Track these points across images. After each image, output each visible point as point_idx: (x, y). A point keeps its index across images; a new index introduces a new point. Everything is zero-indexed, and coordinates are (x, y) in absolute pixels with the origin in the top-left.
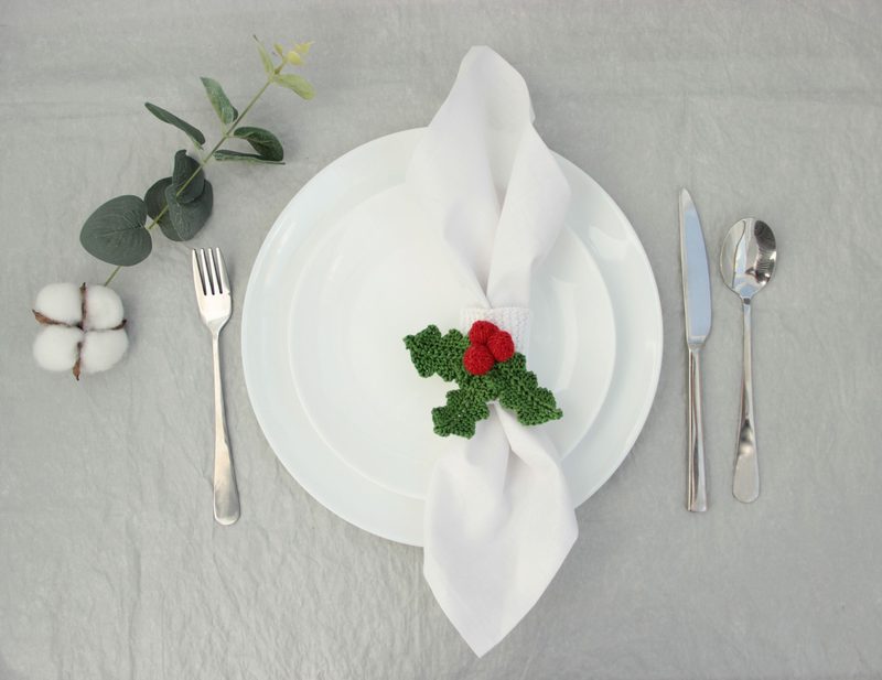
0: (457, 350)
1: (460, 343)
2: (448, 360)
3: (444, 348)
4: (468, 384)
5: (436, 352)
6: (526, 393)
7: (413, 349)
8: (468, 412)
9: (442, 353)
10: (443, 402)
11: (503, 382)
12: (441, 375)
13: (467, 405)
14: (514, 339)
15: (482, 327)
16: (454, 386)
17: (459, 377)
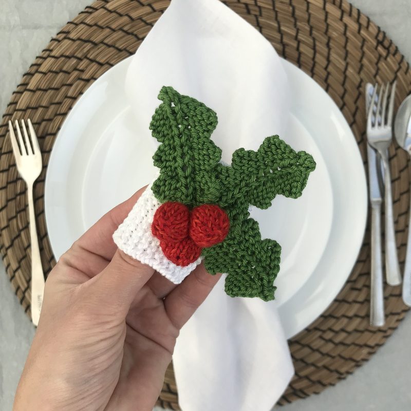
0: (221, 247)
1: (213, 252)
2: (240, 243)
3: (233, 260)
4: (236, 203)
5: (245, 262)
6: (182, 146)
7: (270, 282)
8: (258, 169)
9: (239, 255)
10: (280, 200)
11: (198, 178)
12: (258, 234)
13: (254, 179)
14: (150, 219)
15: (178, 258)
16: (254, 212)
17: (241, 217)
